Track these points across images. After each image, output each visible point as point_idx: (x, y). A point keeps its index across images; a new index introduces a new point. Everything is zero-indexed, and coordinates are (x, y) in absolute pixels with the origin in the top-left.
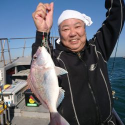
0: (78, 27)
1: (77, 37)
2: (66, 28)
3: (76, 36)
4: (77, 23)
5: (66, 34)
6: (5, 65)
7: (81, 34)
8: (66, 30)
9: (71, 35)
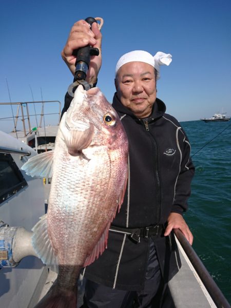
0: (146, 79)
1: (144, 94)
2: (129, 78)
3: (142, 92)
4: (146, 73)
5: (128, 89)
6: (26, 136)
7: (150, 91)
8: (128, 81)
9: (134, 90)
